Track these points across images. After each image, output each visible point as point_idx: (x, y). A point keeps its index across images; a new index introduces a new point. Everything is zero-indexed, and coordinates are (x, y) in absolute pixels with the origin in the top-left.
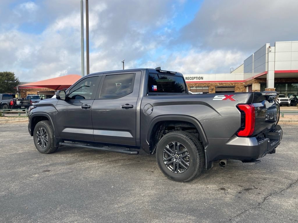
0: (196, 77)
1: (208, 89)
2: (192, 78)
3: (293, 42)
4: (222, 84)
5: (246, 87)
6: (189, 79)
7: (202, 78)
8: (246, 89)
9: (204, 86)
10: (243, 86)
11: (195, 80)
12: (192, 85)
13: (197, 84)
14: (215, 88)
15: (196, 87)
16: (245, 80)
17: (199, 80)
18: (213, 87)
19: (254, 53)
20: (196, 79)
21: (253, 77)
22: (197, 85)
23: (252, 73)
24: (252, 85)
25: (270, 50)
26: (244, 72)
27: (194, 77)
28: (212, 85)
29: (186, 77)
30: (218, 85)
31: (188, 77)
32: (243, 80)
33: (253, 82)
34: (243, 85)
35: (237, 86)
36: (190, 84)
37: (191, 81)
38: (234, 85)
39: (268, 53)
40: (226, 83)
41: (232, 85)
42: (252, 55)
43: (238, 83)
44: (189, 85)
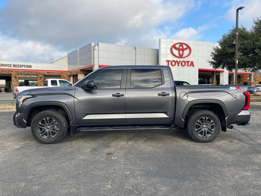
0: (25, 65)
1: (37, 77)
2: (20, 66)
3: (110, 44)
4: (49, 73)
5: (70, 76)
6: (17, 66)
7: (30, 67)
8: (70, 78)
9: (33, 74)
10: (68, 76)
11: (23, 68)
12: (20, 73)
13: (25, 71)
14: (43, 76)
15: (25, 75)
16: (69, 70)
17: (27, 68)
18: (41, 76)
19: (79, 49)
20: (25, 67)
21: (79, 69)
22: (26, 73)
23: (77, 65)
24: (78, 75)
25: (95, 48)
26: (68, 64)
27: (22, 65)
28: (40, 73)
29: (13, 65)
30: (46, 73)
31: (16, 65)
32: (68, 70)
33: (79, 73)
34: (67, 74)
35: (62, 75)
36: (18, 71)
37: (19, 68)
38: (60, 74)
39: (94, 51)
40: (53, 72)
41: (59, 74)
42: (77, 50)
43: (63, 73)
44: (17, 73)
